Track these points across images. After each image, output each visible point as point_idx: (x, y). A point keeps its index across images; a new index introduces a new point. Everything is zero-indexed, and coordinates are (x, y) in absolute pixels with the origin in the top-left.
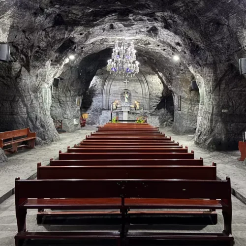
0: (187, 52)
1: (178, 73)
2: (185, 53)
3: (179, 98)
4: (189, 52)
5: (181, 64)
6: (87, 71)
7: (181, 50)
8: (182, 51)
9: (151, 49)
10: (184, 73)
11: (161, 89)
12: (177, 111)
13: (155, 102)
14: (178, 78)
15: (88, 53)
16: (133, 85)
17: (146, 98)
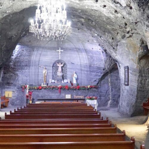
0: (133, 7)
1: (124, 37)
2: (131, 8)
3: (126, 69)
4: (136, 5)
5: (126, 24)
6: (9, 37)
7: (125, 5)
8: (127, 5)
9: (88, 6)
10: (130, 36)
11: (103, 58)
12: (124, 86)
13: (96, 75)
14: (124, 43)
15: (6, 12)
16: (68, 55)
17: (84, 71)
